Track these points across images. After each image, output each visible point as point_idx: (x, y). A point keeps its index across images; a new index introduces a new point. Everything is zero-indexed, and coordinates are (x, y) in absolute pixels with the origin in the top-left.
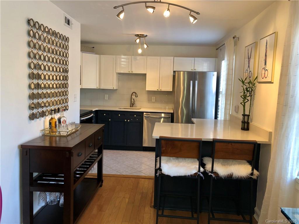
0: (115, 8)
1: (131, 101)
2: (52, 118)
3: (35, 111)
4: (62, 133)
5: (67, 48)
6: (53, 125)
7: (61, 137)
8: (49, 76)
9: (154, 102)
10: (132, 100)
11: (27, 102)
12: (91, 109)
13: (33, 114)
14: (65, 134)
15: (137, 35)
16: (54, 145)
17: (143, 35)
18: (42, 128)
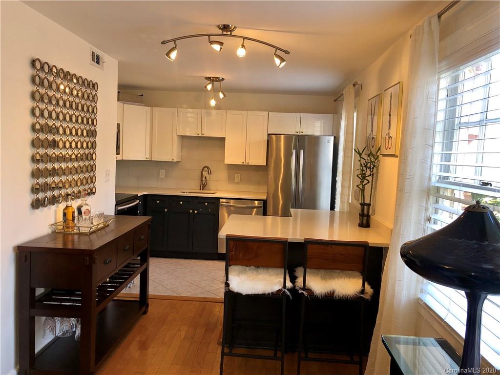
0: (163, 43)
1: (201, 181)
2: (67, 207)
3: (41, 196)
4: (83, 230)
5: (94, 99)
6: (70, 217)
7: (80, 234)
8: (64, 143)
9: (237, 183)
10: (204, 179)
11: (28, 182)
12: (135, 193)
13: (38, 200)
14: (86, 230)
15: (209, 78)
16: (70, 247)
17: (217, 78)
18: (53, 222)
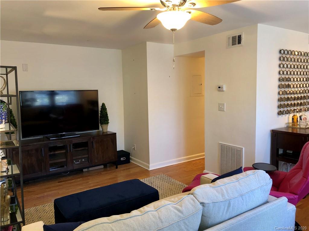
2: (294, 115)
3: (282, 110)
4: (301, 126)
6: (295, 120)
7: (300, 128)
8: (294, 85)
11: (276, 104)
13: (280, 111)
14: (304, 127)
18: (287, 122)
